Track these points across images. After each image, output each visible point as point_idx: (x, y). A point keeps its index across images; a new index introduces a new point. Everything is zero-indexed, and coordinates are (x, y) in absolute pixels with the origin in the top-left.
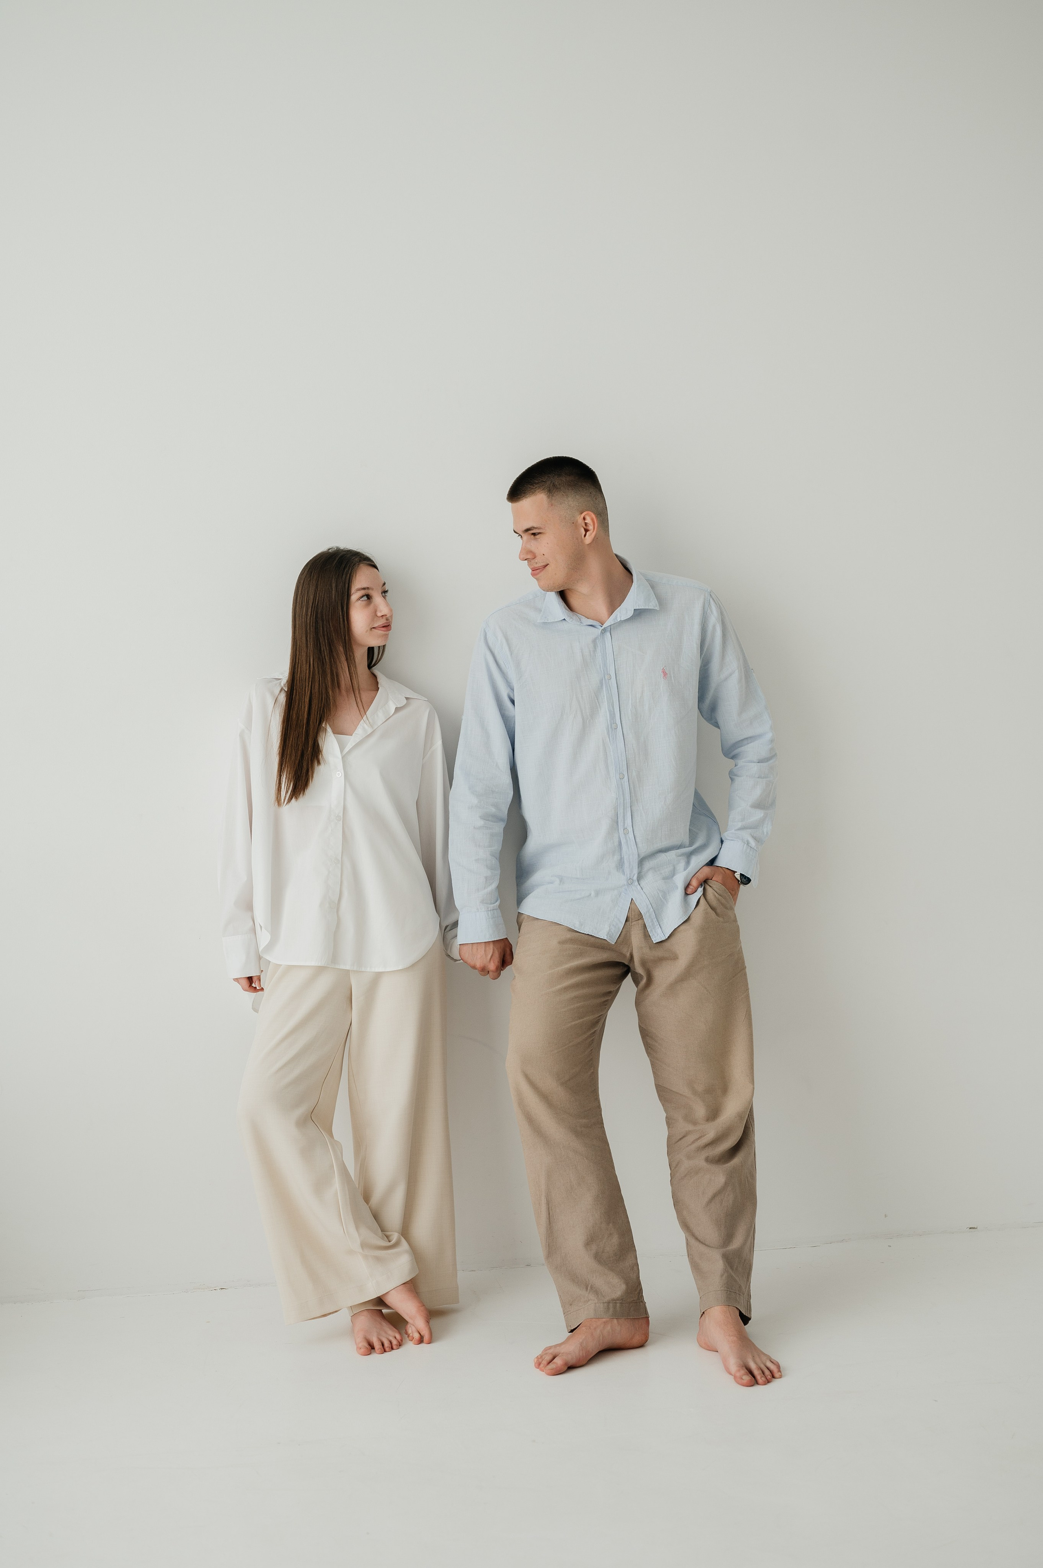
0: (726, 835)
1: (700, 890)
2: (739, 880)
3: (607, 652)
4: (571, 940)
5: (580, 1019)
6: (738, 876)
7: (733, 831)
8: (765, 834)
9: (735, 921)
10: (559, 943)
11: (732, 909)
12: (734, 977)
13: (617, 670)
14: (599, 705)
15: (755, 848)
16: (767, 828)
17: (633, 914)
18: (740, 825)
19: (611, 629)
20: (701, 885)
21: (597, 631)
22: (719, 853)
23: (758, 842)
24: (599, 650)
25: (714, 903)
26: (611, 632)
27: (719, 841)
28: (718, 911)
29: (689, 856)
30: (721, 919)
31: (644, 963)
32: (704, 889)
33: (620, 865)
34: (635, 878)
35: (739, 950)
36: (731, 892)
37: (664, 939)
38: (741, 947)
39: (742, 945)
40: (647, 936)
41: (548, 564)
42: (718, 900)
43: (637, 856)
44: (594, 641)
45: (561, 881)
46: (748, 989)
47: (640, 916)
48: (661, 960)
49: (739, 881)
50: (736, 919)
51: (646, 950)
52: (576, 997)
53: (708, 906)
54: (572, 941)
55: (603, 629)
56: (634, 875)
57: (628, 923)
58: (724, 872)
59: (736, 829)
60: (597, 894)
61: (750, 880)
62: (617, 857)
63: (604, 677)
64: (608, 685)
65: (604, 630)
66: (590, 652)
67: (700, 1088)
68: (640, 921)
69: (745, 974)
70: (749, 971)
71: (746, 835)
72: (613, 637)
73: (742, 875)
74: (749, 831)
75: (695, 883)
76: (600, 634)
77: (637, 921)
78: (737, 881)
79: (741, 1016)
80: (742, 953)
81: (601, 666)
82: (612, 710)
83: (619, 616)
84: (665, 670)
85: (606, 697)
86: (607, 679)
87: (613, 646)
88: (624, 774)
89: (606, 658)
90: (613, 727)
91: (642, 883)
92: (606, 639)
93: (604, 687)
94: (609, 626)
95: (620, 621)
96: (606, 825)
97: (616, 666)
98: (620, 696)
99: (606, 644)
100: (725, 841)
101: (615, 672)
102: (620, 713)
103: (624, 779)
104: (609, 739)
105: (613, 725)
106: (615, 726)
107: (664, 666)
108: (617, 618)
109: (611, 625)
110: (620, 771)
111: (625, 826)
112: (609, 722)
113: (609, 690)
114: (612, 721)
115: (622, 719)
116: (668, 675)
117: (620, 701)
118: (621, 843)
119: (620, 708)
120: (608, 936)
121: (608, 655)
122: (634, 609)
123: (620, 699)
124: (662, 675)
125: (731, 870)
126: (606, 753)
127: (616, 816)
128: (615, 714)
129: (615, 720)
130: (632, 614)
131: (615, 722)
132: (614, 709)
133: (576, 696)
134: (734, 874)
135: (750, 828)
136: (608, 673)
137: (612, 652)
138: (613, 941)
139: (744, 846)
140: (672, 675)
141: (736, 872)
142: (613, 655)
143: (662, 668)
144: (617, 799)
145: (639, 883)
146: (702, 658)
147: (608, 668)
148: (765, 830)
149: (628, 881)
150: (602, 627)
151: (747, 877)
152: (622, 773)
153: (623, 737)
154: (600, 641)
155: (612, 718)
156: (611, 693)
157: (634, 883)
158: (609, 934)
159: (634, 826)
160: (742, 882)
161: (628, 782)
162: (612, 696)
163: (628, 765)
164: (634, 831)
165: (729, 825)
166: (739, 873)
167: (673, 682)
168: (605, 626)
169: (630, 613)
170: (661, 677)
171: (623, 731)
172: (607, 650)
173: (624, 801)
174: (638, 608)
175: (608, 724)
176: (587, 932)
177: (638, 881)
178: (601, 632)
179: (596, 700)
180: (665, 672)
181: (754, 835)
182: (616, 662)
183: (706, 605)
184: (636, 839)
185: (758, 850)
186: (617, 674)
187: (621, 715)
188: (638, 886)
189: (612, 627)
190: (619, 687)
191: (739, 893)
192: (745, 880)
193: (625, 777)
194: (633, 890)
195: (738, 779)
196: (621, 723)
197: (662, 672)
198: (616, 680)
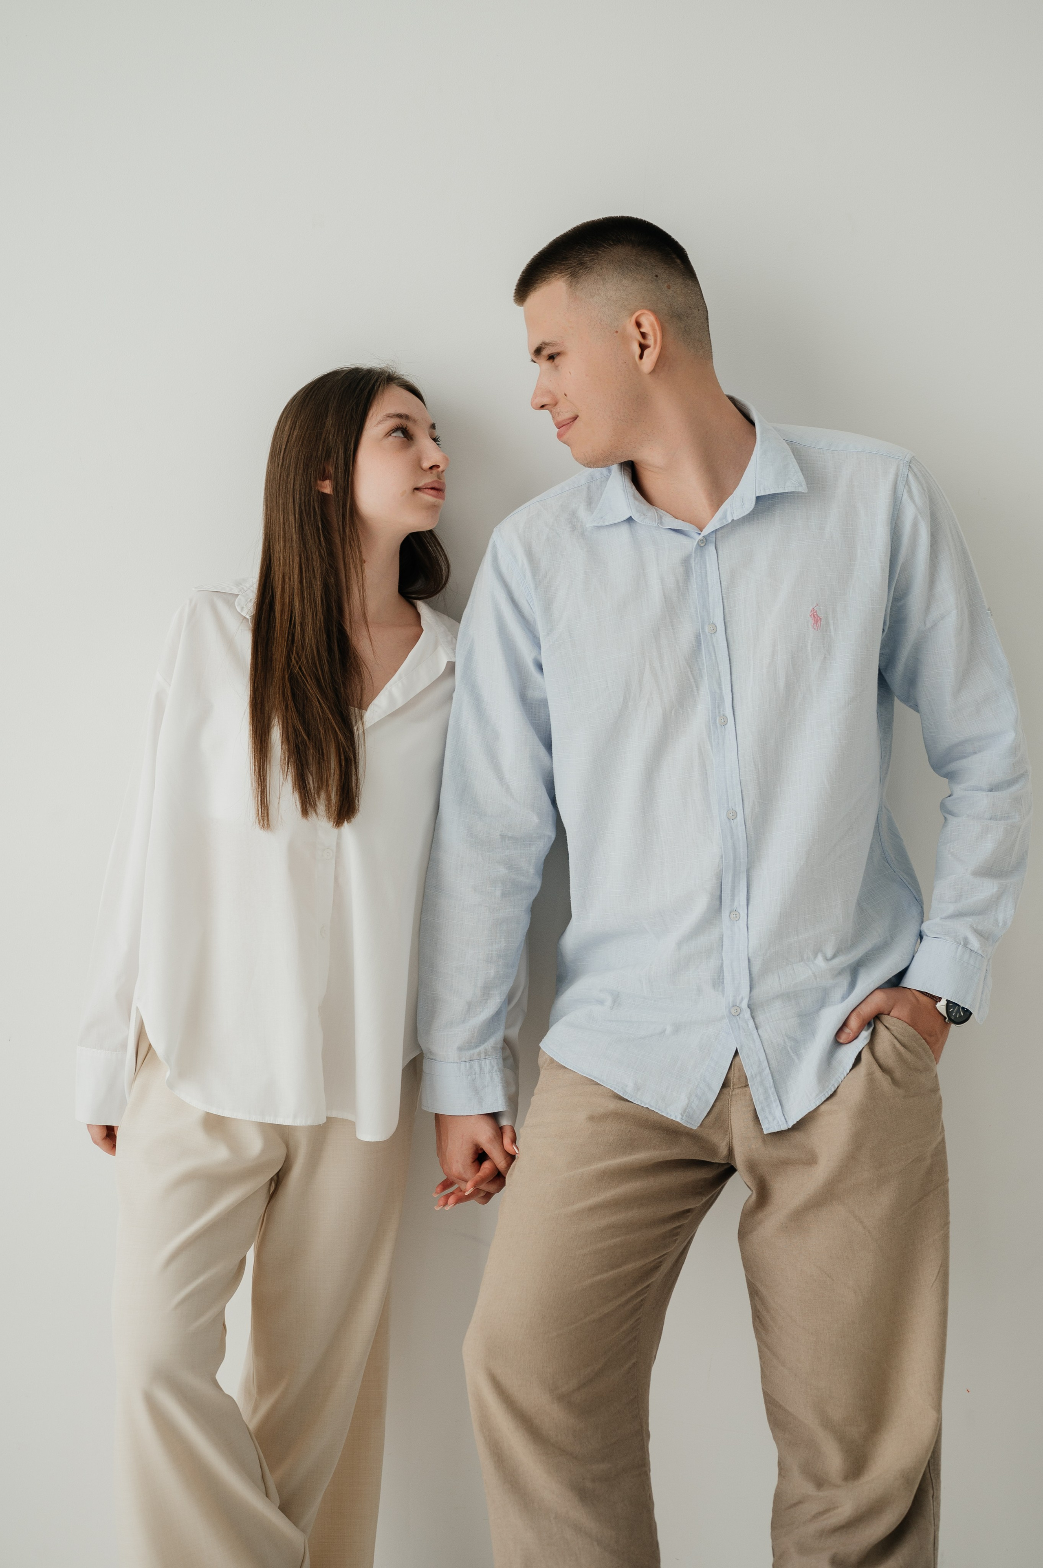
0: (925, 927)
1: (865, 1035)
2: (946, 1015)
3: (709, 582)
4: (616, 1114)
5: (613, 1268)
6: (941, 1006)
7: (938, 920)
8: (1000, 924)
9: (936, 1089)
10: (592, 1118)
11: (928, 1069)
12: (920, 1199)
13: (727, 613)
14: (695, 681)
15: (980, 952)
16: (1005, 913)
17: (736, 1076)
18: (951, 909)
19: (713, 539)
20: (869, 1024)
21: (689, 544)
22: (911, 961)
23: (987, 939)
24: (694, 578)
25: (889, 1059)
26: (718, 546)
27: (915, 937)
28: (898, 1075)
29: (855, 970)
31: (752, 1167)
32: (873, 1034)
33: (718, 980)
34: (744, 1005)
35: (937, 1147)
36: (928, 1038)
37: (788, 1126)
39: (946, 1133)
40: (756, 1119)
41: (578, 415)
42: (899, 1054)
43: (747, 962)
44: (686, 562)
45: (614, 1002)
46: (947, 1224)
48: (785, 1164)
49: (945, 1018)
50: (936, 1085)
51: (756, 1145)
52: (609, 1227)
53: (876, 1065)
54: (616, 1116)
55: (701, 540)
56: (742, 999)
57: (725, 1088)
58: (916, 1000)
59: (945, 915)
60: (677, 1030)
61: (971, 1014)
62: (712, 965)
63: (703, 628)
64: (709, 644)
65: (706, 540)
66: (678, 583)
68: (747, 1089)
69: (946, 1193)
70: (953, 1187)
71: (963, 928)
72: (720, 553)
73: (951, 1004)
74: (969, 920)
75: (855, 1021)
76: (696, 548)
77: (742, 1091)
78: (943, 1018)
79: (928, 1276)
80: (944, 1152)
81: (698, 609)
82: (718, 691)
83: (729, 514)
84: (816, 612)
85: (705, 667)
86: (709, 637)
87: (720, 569)
88: (737, 811)
89: (708, 594)
90: (718, 722)
91: (760, 1018)
92: (707, 558)
93: (705, 650)
94: (712, 532)
95: (733, 520)
96: (701, 904)
97: (726, 610)
98: (732, 664)
99: (708, 565)
100: (925, 937)
101: (724, 620)
102: (732, 695)
103: (735, 820)
104: (712, 746)
105: (718, 718)
106: (722, 720)
107: (815, 605)
108: (725, 516)
109: (716, 530)
110: (728, 804)
111: (735, 906)
112: (710, 713)
113: (713, 653)
114: (717, 710)
115: (735, 706)
116: (822, 620)
117: (732, 674)
118: (723, 936)
119: (733, 685)
120: (684, 1115)
121: (710, 587)
122: (756, 497)
123: (732, 669)
124: (811, 622)
125: (931, 995)
126: (706, 770)
127: (719, 888)
128: (722, 697)
129: (722, 710)
130: (752, 508)
131: (722, 713)
132: (720, 688)
133: (650, 665)
134: (937, 1002)
135: (970, 915)
136: (712, 622)
137: (719, 583)
138: (694, 1125)
139: (957, 948)
140: (831, 622)
141: (940, 999)
142: (721, 590)
143: (811, 608)
144: (722, 856)
145: (753, 1018)
146: (893, 590)
147: (711, 615)
148: (1001, 917)
149: (730, 1013)
150: (700, 534)
151: (963, 1008)
152: (732, 809)
153: (736, 742)
154: (696, 561)
155: (716, 705)
156: (716, 658)
157: (741, 1015)
158: (686, 1113)
159: (750, 907)
160: (953, 1018)
161: (745, 824)
162: (718, 664)
163: (743, 793)
164: (749, 915)
165: (934, 904)
166: (947, 1000)
167: (833, 633)
168: (705, 532)
169: (750, 505)
170: (808, 626)
171: (736, 730)
172: (709, 579)
173: (735, 860)
174: (762, 494)
175: (709, 716)
176: (645, 1104)
177: (751, 1013)
178: (698, 542)
179: (690, 673)
180: (817, 615)
181: (980, 927)
182: (725, 601)
183: (901, 486)
184: (749, 930)
185: (986, 956)
186: (728, 625)
187: (735, 699)
188: (751, 1023)
189: (719, 534)
190: (731, 648)
191: (946, 1039)
192: (960, 1013)
193: (738, 816)
194: (739, 1027)
195: (953, 821)
196: (734, 715)
197: (811, 616)
198: (726, 633)
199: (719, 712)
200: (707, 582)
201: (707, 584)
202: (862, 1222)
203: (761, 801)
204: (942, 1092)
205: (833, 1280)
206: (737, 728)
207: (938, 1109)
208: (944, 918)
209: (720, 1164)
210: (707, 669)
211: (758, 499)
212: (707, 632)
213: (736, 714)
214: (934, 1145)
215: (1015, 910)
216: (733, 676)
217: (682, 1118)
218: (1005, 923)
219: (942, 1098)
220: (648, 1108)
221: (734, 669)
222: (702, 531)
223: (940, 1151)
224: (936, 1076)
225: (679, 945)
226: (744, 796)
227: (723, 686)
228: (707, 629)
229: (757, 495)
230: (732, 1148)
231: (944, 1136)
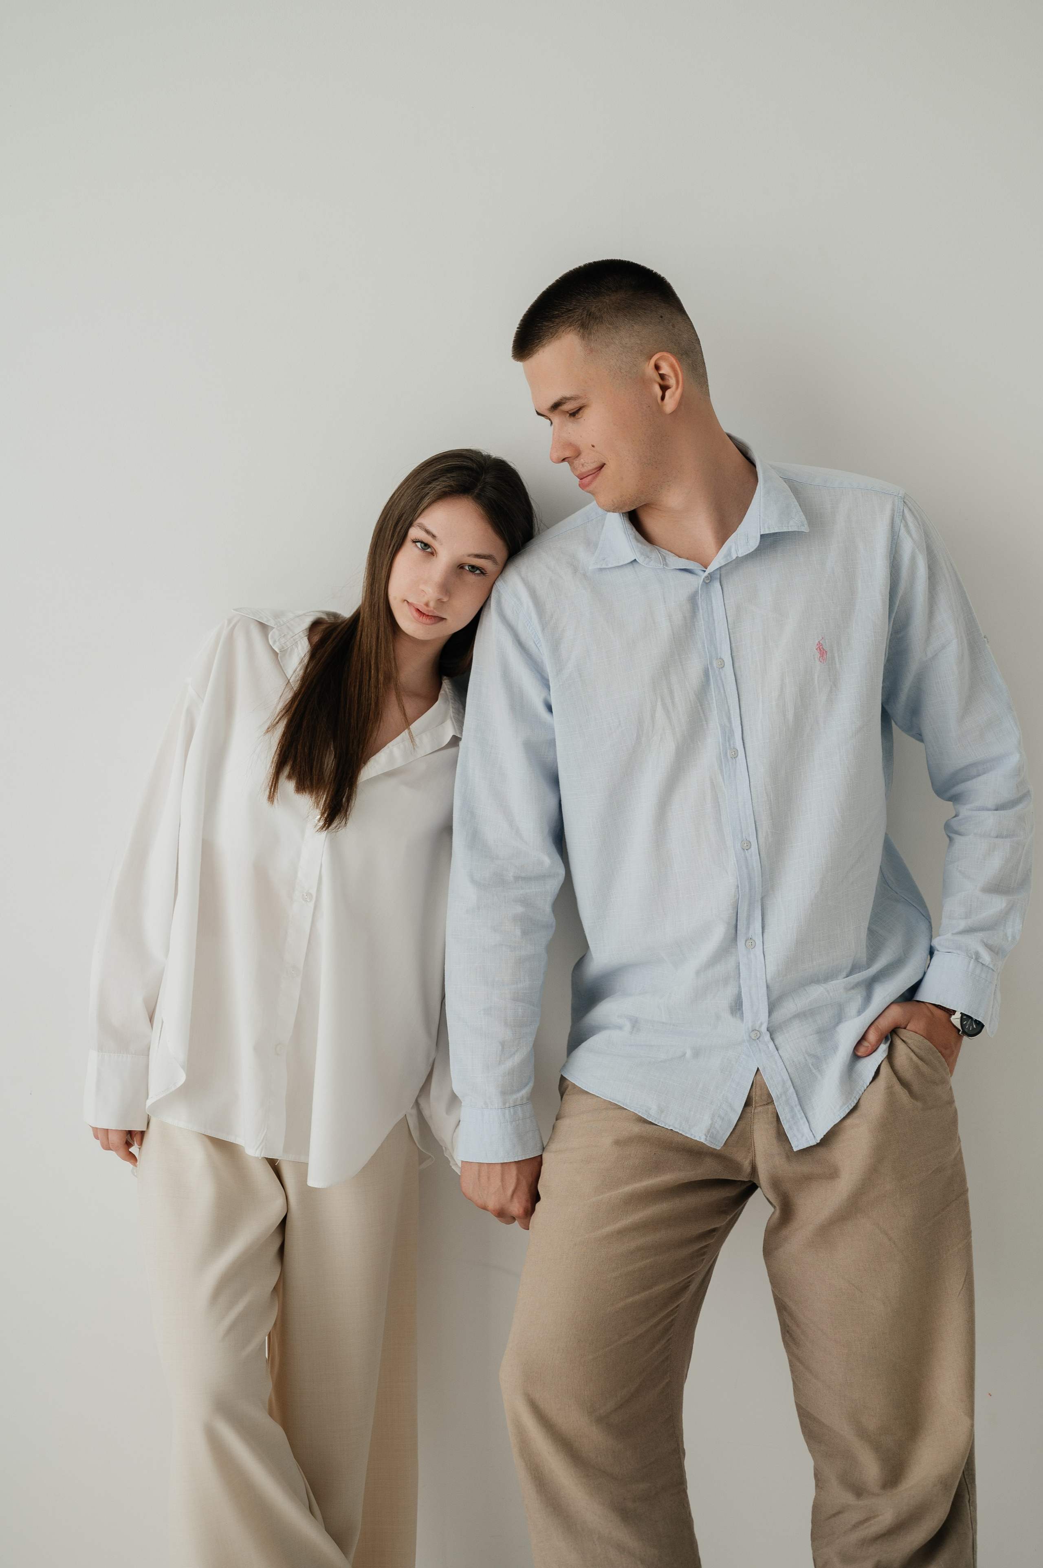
0: (935, 943)
1: (883, 1049)
2: (960, 1028)
3: (716, 618)
5: (644, 1290)
6: (956, 1020)
7: (949, 936)
8: (1009, 939)
9: (951, 1102)
10: (617, 1143)
11: (944, 1082)
12: (943, 1209)
13: (734, 649)
14: (706, 714)
15: (991, 966)
16: (1014, 928)
17: (759, 1092)
18: (962, 925)
19: (718, 577)
20: (886, 1038)
21: (695, 582)
22: (925, 973)
23: (997, 954)
24: (701, 614)
25: (908, 1072)
26: (723, 582)
27: (925, 953)
28: (916, 1088)
29: (870, 985)
30: (919, 1104)
31: (776, 1184)
32: (891, 1048)
33: (737, 1007)
34: (764, 1028)
35: (955, 1158)
36: (943, 1050)
37: (813, 1143)
38: (960, 1150)
39: (963, 1145)
40: (781, 1136)
41: (605, 464)
42: (916, 1067)
43: (765, 989)
44: (693, 600)
45: (633, 1027)
46: (968, 1234)
47: (770, 1101)
48: (808, 1179)
49: (959, 1030)
50: (952, 1097)
51: (780, 1161)
52: (638, 1249)
53: (895, 1079)
54: (641, 1139)
55: (706, 577)
56: (761, 1024)
57: (748, 1109)
58: (929, 1014)
59: (955, 931)
60: (697, 1054)
61: (983, 1026)
62: (730, 991)
63: (711, 663)
64: (719, 678)
65: (711, 577)
66: (685, 619)
67: (872, 1424)
68: (770, 1107)
69: (966, 1203)
70: (972, 1196)
71: (973, 942)
72: (725, 589)
73: (965, 1017)
74: (980, 935)
75: (872, 1037)
76: (702, 585)
77: (766, 1107)
78: (957, 1030)
79: (954, 1285)
80: (963, 1163)
81: (706, 645)
82: (728, 724)
83: (733, 550)
84: (822, 645)
85: (715, 701)
86: (717, 672)
87: (726, 605)
88: (751, 841)
89: (715, 629)
90: (728, 754)
91: (779, 1039)
92: (712, 594)
93: (714, 685)
94: (717, 569)
95: (737, 557)
96: (719, 933)
97: (733, 645)
98: (741, 698)
99: (714, 602)
100: (936, 952)
101: (731, 654)
102: (742, 728)
103: (749, 850)
104: (723, 779)
105: (728, 751)
106: (733, 753)
107: (821, 638)
108: (729, 553)
109: (720, 567)
110: (742, 835)
111: (750, 934)
112: (721, 746)
113: (722, 688)
114: (727, 744)
115: (745, 739)
116: (828, 653)
117: (741, 707)
118: (739, 964)
119: (742, 719)
120: (708, 1136)
121: (716, 622)
122: (761, 535)
123: (741, 702)
124: (818, 655)
125: (945, 1008)
126: (718, 802)
127: (735, 917)
128: (732, 731)
129: (732, 742)
130: (757, 545)
131: (732, 746)
132: (730, 722)
133: (662, 701)
134: (951, 1015)
135: (980, 931)
136: (719, 657)
137: (726, 618)
138: (718, 1146)
139: (970, 962)
140: (836, 655)
141: (954, 1011)
142: (728, 625)
143: (817, 642)
144: (738, 886)
145: (772, 1039)
146: (892, 619)
147: (719, 650)
148: (1009, 931)
149: (750, 1037)
150: (705, 571)
151: (976, 1021)
152: (746, 840)
153: (747, 773)
154: (702, 598)
155: (727, 738)
156: (725, 692)
157: (761, 1039)
158: (710, 1133)
159: (765, 935)
160: (966, 1030)
161: (759, 854)
162: (727, 698)
163: (757, 824)
164: (765, 943)
165: (945, 921)
166: (961, 1013)
167: (838, 666)
168: (711, 569)
169: (754, 543)
170: (814, 659)
171: (747, 762)
172: (715, 614)
173: (750, 889)
174: (767, 532)
175: (720, 749)
176: (670, 1126)
177: (771, 1035)
178: (704, 581)
179: (699, 708)
180: (822, 648)
181: (990, 942)
182: (732, 636)
183: (897, 521)
184: (766, 958)
185: (997, 969)
186: (735, 659)
187: (744, 732)
188: (771, 1044)
189: (723, 571)
190: (739, 681)
191: (959, 1052)
192: (973, 1026)
193: (752, 846)
194: (760, 1050)
195: (959, 840)
196: (744, 747)
197: (817, 649)
198: (733, 667)
199: (730, 745)
200: (713, 618)
201: (714, 620)
202: (887, 1234)
203: (774, 831)
204: (958, 1104)
205: (862, 1292)
206: (748, 760)
207: (954, 1121)
208: (955, 934)
209: (744, 1182)
210: (716, 703)
211: (762, 536)
212: (715, 667)
213: (746, 746)
214: (953, 1156)
215: (1023, 925)
216: (742, 709)
217: (706, 1139)
218: (1014, 938)
219: (958, 1110)
220: (672, 1130)
221: (742, 703)
222: (706, 569)
223: (958, 1162)
224: (951, 1088)
225: (698, 973)
226: (758, 826)
227: (733, 719)
228: (715, 664)
229: (762, 533)
230: (755, 1166)
231: (960, 1147)
